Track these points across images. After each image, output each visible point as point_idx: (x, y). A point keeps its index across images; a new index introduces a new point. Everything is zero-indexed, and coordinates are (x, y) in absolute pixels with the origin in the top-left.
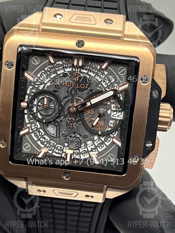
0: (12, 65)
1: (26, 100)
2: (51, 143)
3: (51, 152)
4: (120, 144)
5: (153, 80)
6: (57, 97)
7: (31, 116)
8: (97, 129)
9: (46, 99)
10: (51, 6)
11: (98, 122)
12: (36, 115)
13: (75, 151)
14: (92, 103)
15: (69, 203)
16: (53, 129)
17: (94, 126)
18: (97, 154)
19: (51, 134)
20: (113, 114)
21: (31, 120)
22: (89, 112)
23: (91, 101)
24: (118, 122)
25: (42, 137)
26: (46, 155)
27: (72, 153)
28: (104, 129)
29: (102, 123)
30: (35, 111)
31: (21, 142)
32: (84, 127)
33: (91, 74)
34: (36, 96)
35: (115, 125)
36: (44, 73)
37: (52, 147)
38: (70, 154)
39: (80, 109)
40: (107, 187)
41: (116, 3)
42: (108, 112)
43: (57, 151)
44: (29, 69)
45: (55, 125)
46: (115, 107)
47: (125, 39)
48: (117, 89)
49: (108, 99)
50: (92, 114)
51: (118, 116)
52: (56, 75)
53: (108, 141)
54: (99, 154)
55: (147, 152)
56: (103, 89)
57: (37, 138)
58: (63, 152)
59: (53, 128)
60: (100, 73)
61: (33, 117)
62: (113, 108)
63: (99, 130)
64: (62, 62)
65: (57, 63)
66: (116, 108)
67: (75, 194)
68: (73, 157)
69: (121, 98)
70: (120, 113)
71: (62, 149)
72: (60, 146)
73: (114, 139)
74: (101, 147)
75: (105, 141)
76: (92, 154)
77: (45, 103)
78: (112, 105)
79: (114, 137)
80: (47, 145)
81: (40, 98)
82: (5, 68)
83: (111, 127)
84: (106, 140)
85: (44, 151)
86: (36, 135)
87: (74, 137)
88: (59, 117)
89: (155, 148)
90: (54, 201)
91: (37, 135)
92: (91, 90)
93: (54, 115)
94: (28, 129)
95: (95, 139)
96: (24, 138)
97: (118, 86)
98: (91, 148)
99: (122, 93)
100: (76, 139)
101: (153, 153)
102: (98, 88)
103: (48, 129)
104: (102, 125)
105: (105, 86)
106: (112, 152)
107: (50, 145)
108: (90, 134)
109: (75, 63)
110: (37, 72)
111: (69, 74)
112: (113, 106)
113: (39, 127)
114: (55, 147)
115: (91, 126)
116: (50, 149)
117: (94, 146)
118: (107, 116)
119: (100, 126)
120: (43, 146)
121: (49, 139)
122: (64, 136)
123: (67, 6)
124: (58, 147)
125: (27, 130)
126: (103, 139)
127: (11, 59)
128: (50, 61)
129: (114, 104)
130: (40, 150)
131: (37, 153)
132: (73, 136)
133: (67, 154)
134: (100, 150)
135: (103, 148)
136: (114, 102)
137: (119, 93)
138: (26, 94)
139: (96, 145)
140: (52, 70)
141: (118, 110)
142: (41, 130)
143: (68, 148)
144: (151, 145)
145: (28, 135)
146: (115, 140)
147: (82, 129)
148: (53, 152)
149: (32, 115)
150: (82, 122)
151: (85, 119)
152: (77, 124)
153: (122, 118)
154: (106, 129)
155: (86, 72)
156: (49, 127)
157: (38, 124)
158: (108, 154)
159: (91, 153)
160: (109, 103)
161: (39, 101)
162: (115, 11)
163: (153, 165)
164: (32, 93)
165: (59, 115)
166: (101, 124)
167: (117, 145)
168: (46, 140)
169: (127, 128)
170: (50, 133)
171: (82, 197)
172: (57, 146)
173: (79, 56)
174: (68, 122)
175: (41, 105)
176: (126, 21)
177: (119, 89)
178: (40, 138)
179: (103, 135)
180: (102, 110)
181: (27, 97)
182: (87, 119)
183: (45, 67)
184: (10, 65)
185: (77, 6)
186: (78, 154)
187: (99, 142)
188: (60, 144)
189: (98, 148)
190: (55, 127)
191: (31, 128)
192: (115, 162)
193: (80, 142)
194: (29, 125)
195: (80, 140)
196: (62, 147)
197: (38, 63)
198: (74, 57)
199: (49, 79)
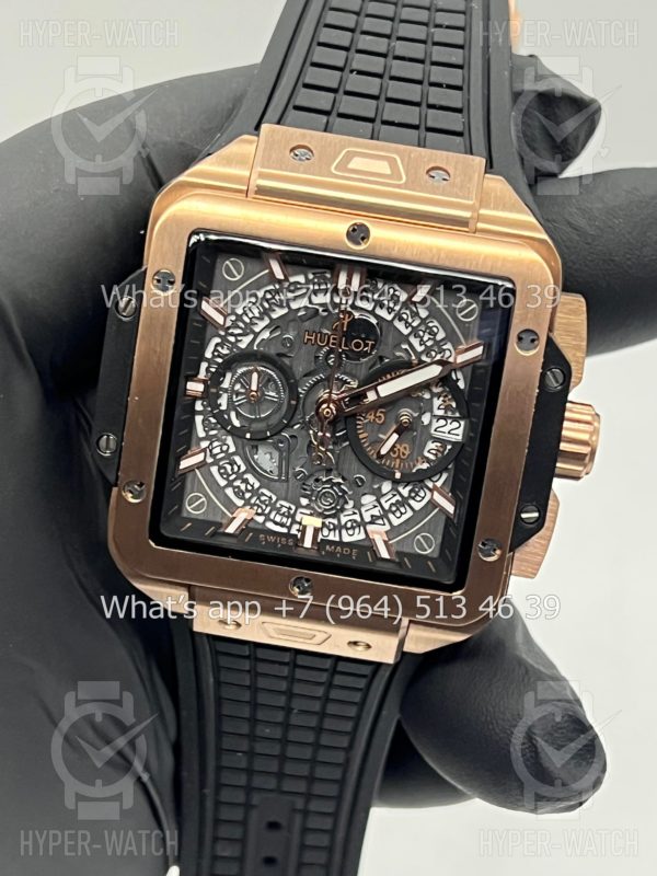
0: (172, 283)
1: (202, 375)
2: (263, 494)
3: (260, 519)
4: (450, 509)
5: (550, 342)
6: (285, 372)
7: (213, 420)
8: (390, 464)
9: (255, 376)
10: (279, 123)
11: (394, 446)
12: (226, 416)
13: (327, 521)
14: (382, 395)
15: (301, 660)
16: (272, 458)
17: (383, 456)
18: (387, 532)
19: (266, 472)
20: (435, 425)
21: (213, 429)
22: (372, 417)
23: (379, 388)
24: (449, 447)
25: (240, 476)
26: (247, 527)
27: (320, 525)
28: (409, 465)
29: (405, 448)
31: (182, 490)
32: (354, 457)
33: (383, 313)
34: (229, 364)
35: (440, 455)
37: (264, 507)
38: (315, 528)
39: (348, 406)
40: (410, 622)
41: (460, 115)
42: (423, 419)
43: (278, 519)
45: (278, 449)
46: (442, 407)
47: (480, 225)
48: (451, 360)
49: (426, 386)
50: (381, 422)
51: (449, 433)
52: (285, 311)
53: (418, 498)
54: (394, 531)
55: (523, 533)
56: (414, 358)
57: (227, 479)
58: (294, 522)
59: (271, 454)
60: (408, 312)
61: (218, 423)
62: (439, 409)
63: (397, 466)
64: (306, 278)
65: (292, 279)
66: (447, 408)
67: (320, 637)
68: (320, 537)
69: (461, 384)
70: (455, 424)
71: (292, 512)
72: (287, 505)
73: (435, 493)
74: (398, 514)
75: (410, 497)
76: (373, 532)
77: (254, 387)
78: (435, 399)
79: (435, 488)
80: (253, 501)
81: (240, 371)
82: (151, 288)
83: (428, 460)
84: (413, 495)
85: (242, 515)
86: (222, 471)
87: (327, 482)
88: (289, 426)
89: (546, 525)
90: (261, 653)
91: (226, 473)
92: (381, 358)
93: (274, 420)
94: (202, 454)
95: (384, 491)
96: (190, 477)
97: (455, 349)
98: (372, 516)
99: (465, 369)
100: (331, 488)
101: (541, 538)
102: (398, 354)
103: (256, 457)
104: (404, 454)
105: (420, 349)
106: (427, 528)
107: (261, 501)
108: (370, 476)
109: (342, 284)
111: (323, 311)
112: (437, 402)
113: (232, 449)
114: (273, 507)
115: (375, 456)
116: (260, 511)
117: (379, 508)
118: (419, 431)
119: (399, 457)
120: (240, 503)
121: (257, 485)
122: (299, 479)
123: (324, 119)
124: (282, 506)
125: (200, 457)
126: (405, 492)
127: (170, 267)
128: (272, 273)
129: (441, 399)
130: (232, 513)
131: (224, 521)
132: (324, 480)
133: (305, 527)
134: (396, 522)
135: (404, 518)
136: (442, 392)
137: (455, 370)
138: (202, 358)
139: (386, 506)
141: (449, 414)
142: (238, 459)
143: (308, 512)
144: (536, 515)
145: (202, 469)
146: (437, 497)
147: (350, 464)
148: (268, 518)
149: (214, 417)
150: (350, 444)
151: (361, 436)
152: (336, 448)
153: (460, 438)
154: (414, 466)
156: (260, 451)
157: (229, 440)
158: (417, 532)
160: (427, 396)
161: (238, 381)
162: (458, 139)
163: (538, 570)
164: (219, 356)
165: (289, 422)
166: (402, 450)
167: (443, 510)
168: (249, 487)
169: (473, 467)
170: (261, 468)
171: (338, 646)
172: (278, 506)
173: (352, 266)
174: (311, 442)
175: (243, 391)
176: (486, 172)
177: (455, 359)
178: (235, 479)
179: (405, 480)
180: (406, 414)
181: (204, 365)
182: (365, 435)
184: (165, 281)
185: (351, 121)
186: (334, 529)
187: (393, 501)
188: (286, 499)
189: (391, 516)
190: (276, 454)
191: (211, 451)
192: (436, 555)
193: (343, 497)
194: (204, 444)
195: (344, 492)
196: (293, 507)
197: (239, 277)
198: (338, 265)
199: (267, 321)
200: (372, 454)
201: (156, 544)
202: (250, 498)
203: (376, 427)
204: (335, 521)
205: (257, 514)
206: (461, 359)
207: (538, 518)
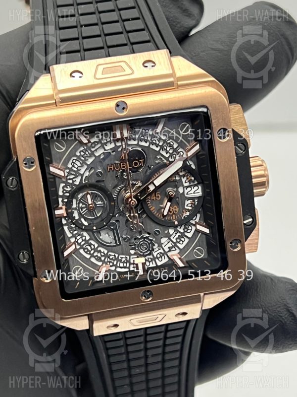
0: (33, 162)
1: (61, 205)
2: (111, 255)
4: (207, 231)
5: (235, 133)
6: (103, 190)
7: (73, 226)
8: (170, 218)
9: (89, 196)
11: (169, 209)
12: (80, 222)
13: (147, 258)
14: (157, 185)
16: (109, 235)
17: (166, 215)
18: (178, 253)
19: (108, 243)
20: (186, 191)
21: (75, 231)
22: (154, 198)
23: (154, 182)
24: (196, 201)
25: (96, 250)
27: (144, 261)
28: (180, 216)
29: (175, 208)
30: (77, 218)
31: (69, 267)
33: (143, 144)
34: (73, 195)
35: (193, 206)
36: (76, 160)
37: (113, 261)
38: (142, 263)
40: (204, 295)
42: (179, 191)
43: (122, 265)
44: (53, 161)
45: (111, 229)
46: (187, 181)
47: (179, 83)
49: (177, 173)
50: (159, 199)
51: (194, 193)
52: (93, 158)
53: (189, 231)
54: (182, 252)
55: (248, 231)
56: (165, 161)
57: (90, 254)
58: (130, 264)
59: (108, 233)
61: (76, 226)
62: (185, 182)
63: (174, 218)
65: (92, 141)
66: (189, 182)
67: (161, 317)
69: (193, 167)
70: (196, 188)
71: (128, 259)
72: (124, 256)
73: (198, 226)
74: (181, 242)
75: (185, 232)
76: (172, 255)
77: (90, 202)
79: (196, 223)
80: (106, 260)
81: (80, 196)
82: (23, 168)
83: (188, 210)
84: (186, 230)
86: (86, 250)
87: (141, 238)
88: (113, 216)
90: (128, 335)
91: (88, 250)
92: (149, 167)
93: (105, 216)
94: (74, 245)
95: (171, 233)
96: (70, 259)
97: (185, 150)
98: (169, 248)
99: (193, 159)
100: (144, 240)
102: (157, 162)
103: (101, 237)
104: (176, 211)
105: (167, 156)
106: (198, 244)
107: (110, 259)
108: (162, 228)
109: (119, 136)
110: (67, 160)
111: (113, 152)
112: (184, 180)
113: (88, 238)
114: (117, 259)
115: (162, 217)
117: (171, 242)
118: (180, 198)
119: (174, 213)
120: (100, 264)
121: (106, 251)
122: (127, 242)
124: (122, 258)
125: (73, 247)
126: (181, 230)
127: (30, 154)
129: (186, 177)
130: (98, 270)
132: (139, 238)
134: (181, 246)
135: (185, 243)
136: (185, 174)
137: (188, 161)
138: (58, 196)
139: (174, 240)
140: (87, 153)
141: (192, 184)
142: (92, 242)
143: (136, 256)
144: (251, 220)
145: (76, 253)
147: (150, 225)
148: (116, 267)
149: (74, 224)
150: (147, 215)
151: (151, 209)
153: (201, 194)
154: (182, 215)
155: (136, 142)
156: (102, 234)
157: (85, 234)
158: (194, 248)
159: (169, 254)
160: (178, 178)
161: (80, 202)
163: (257, 247)
164: (66, 192)
166: (174, 210)
167: (203, 233)
168: (103, 254)
169: (214, 206)
170: (105, 242)
171: (170, 319)
172: (120, 258)
174: (128, 220)
175: (84, 206)
176: (171, 56)
177: (187, 155)
178: (94, 252)
179: (180, 225)
180: (171, 191)
181: (60, 200)
182: (154, 208)
183: (76, 151)
185: (93, 51)
186: (152, 261)
187: (177, 236)
188: (123, 254)
189: (178, 244)
190: (111, 233)
191: (77, 242)
192: (206, 257)
193: (151, 243)
194: (73, 240)
195: (151, 240)
196: (128, 257)
197: (64, 149)
198: (114, 127)
199: (85, 167)
200: (160, 216)
201: (65, 300)
202: (105, 259)
203: (158, 202)
204: (151, 257)
206: (190, 154)
207: (253, 221)
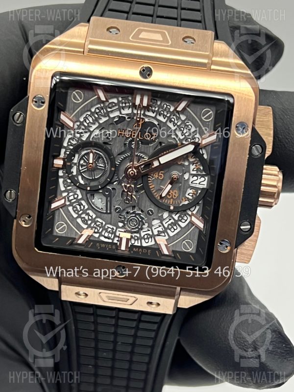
0: (43, 103)
1: (62, 155)
2: (98, 221)
3: (97, 235)
4: (201, 225)
5: (254, 130)
6: (108, 153)
7: (69, 181)
8: (167, 202)
9: (91, 155)
11: (169, 192)
12: (76, 179)
13: (133, 235)
14: (162, 163)
15: (121, 315)
16: (102, 201)
17: (164, 197)
18: (166, 240)
19: (98, 208)
20: (192, 179)
21: (69, 186)
22: (157, 176)
23: (160, 159)
24: (199, 192)
25: (85, 212)
26: (89, 240)
27: (129, 237)
28: (178, 202)
29: (175, 193)
30: (75, 173)
31: (53, 218)
32: (148, 199)
33: (161, 118)
34: (77, 149)
35: (194, 196)
36: (89, 115)
37: (99, 228)
38: (127, 239)
39: (143, 170)
40: (181, 289)
41: (199, 13)
42: (185, 177)
43: (106, 235)
44: (67, 110)
45: (105, 195)
46: (195, 169)
47: (213, 67)
49: (185, 157)
50: (161, 179)
51: (199, 184)
52: (107, 118)
53: (184, 221)
54: (170, 240)
55: (242, 237)
57: (77, 213)
58: (115, 236)
59: (101, 199)
60: (175, 117)
61: (72, 182)
62: (193, 170)
63: (171, 203)
64: (118, 100)
65: (110, 101)
66: (197, 171)
67: (132, 300)
68: (130, 244)
69: (205, 156)
70: (203, 179)
71: (114, 231)
72: (111, 227)
73: (193, 217)
74: (173, 230)
76: (159, 240)
77: (91, 161)
78: (191, 165)
79: (193, 214)
80: (92, 225)
81: (83, 153)
83: (188, 199)
84: (180, 219)
85: (87, 233)
86: (75, 209)
87: (133, 213)
88: (110, 183)
89: (254, 234)
90: (99, 312)
91: (77, 210)
92: (160, 143)
93: (102, 180)
94: (64, 200)
95: (165, 218)
96: (57, 213)
98: (158, 231)
99: (207, 148)
100: (135, 216)
101: (251, 240)
102: (170, 141)
103: (93, 201)
104: (175, 196)
106: (189, 236)
107: (97, 225)
108: (157, 208)
109: (138, 102)
110: (80, 114)
111: (128, 118)
112: (192, 167)
113: (80, 197)
114: (104, 229)
115: (159, 198)
116: (96, 231)
117: (162, 227)
118: (183, 183)
119: (172, 198)
120: (85, 226)
121: (94, 216)
122: (118, 212)
123: (126, 15)
124: (108, 227)
125: (62, 201)
126: (176, 217)
127: (42, 94)
128: (99, 98)
129: (195, 165)
130: (81, 233)
131: (77, 237)
132: (131, 212)
133: (121, 239)
134: (171, 234)
135: (176, 232)
136: (195, 161)
137: (201, 149)
138: (61, 146)
139: (166, 226)
140: (102, 111)
141: (199, 173)
142: (83, 202)
143: (123, 230)
144: (249, 227)
145: (64, 208)
146: (194, 219)
147: (145, 202)
148: (101, 235)
149: (69, 179)
150: (145, 191)
151: (151, 187)
152: (137, 194)
153: (205, 186)
154: (181, 202)
155: (153, 115)
156: (95, 197)
157: (78, 192)
158: (184, 240)
159: (157, 238)
160: (186, 163)
161: (82, 158)
162: (199, 24)
163: (250, 259)
164: (71, 145)
165: (111, 180)
166: (174, 194)
167: (197, 227)
168: (90, 218)
169: (213, 201)
170: (96, 207)
171: (141, 305)
172: (106, 227)
173: (143, 92)
174: (124, 191)
175: (85, 164)
176: (215, 39)
177: (202, 142)
178: (82, 214)
179: (177, 210)
180: (175, 174)
181: (63, 151)
182: (153, 186)
183: (92, 107)
184: (39, 102)
185: (140, 16)
186: (138, 239)
187: (170, 222)
188: (111, 224)
189: (169, 231)
190: (104, 198)
191: (68, 198)
192: (194, 252)
193: (142, 221)
194: (65, 194)
195: (142, 218)
196: (115, 228)
197: (81, 101)
198: (135, 91)
199: (97, 125)
200: (157, 196)
201: (39, 250)
202: (91, 223)
203: (159, 181)
204: (138, 235)
205: (95, 232)
206: (204, 142)
207: (251, 228)
